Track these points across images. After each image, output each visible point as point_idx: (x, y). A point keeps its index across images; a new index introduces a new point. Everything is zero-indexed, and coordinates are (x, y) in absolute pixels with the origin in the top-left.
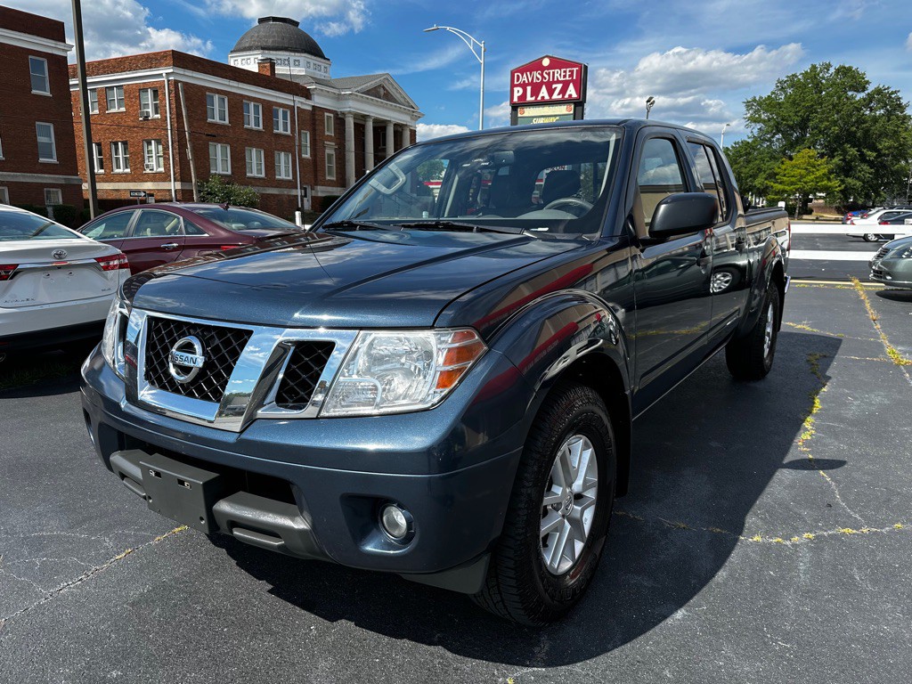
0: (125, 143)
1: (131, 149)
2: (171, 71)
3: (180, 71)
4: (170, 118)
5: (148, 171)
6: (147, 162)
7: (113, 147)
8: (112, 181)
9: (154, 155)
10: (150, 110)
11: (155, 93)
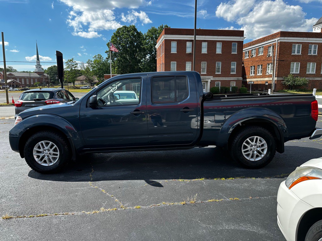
0: (262, 65)
1: (263, 67)
2: (279, 39)
3: (283, 38)
4: (277, 55)
5: (267, 74)
6: (267, 71)
7: (258, 67)
8: (256, 78)
9: (270, 69)
10: (271, 53)
11: (273, 47)
